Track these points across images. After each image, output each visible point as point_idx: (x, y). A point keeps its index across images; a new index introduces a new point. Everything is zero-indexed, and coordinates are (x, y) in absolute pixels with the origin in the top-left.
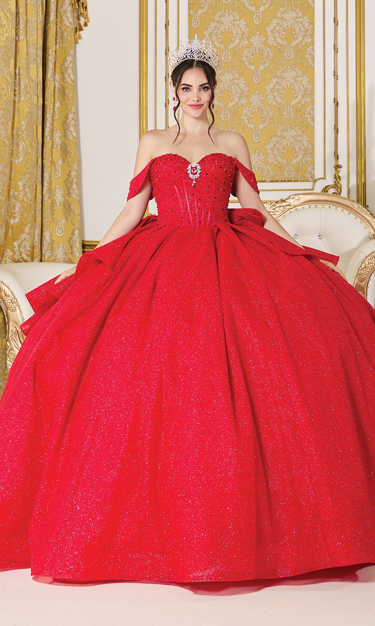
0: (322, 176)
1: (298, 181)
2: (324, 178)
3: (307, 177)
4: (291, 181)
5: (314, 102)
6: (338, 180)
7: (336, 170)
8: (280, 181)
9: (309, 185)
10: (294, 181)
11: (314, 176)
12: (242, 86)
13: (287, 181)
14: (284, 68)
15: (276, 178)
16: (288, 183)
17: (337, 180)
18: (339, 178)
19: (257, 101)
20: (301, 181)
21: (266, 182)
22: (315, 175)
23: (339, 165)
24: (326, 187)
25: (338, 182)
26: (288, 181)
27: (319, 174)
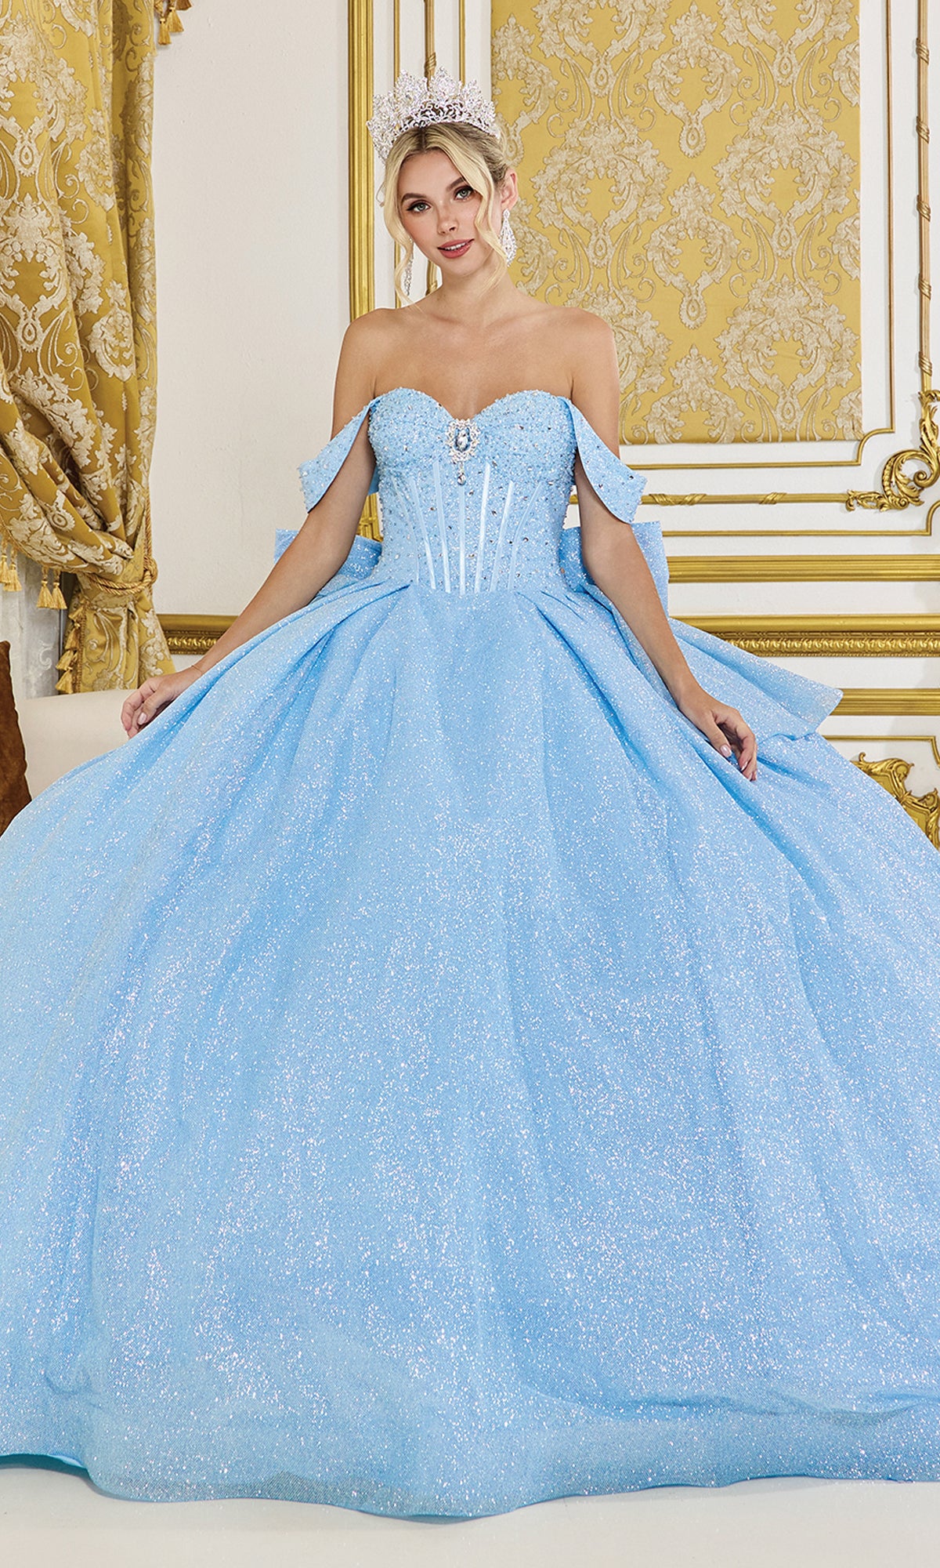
0: (884, 424)
1: (813, 439)
2: (890, 430)
3: (840, 426)
4: (794, 440)
5: (858, 208)
6: (931, 436)
7: (924, 404)
8: (760, 439)
9: (844, 451)
10: (803, 439)
11: (860, 425)
12: (649, 164)
13: (780, 439)
14: (771, 111)
15: (751, 432)
16: (782, 444)
17: (926, 434)
18: (933, 430)
19: (693, 207)
20: (823, 439)
21: (722, 442)
22: (864, 422)
23: (933, 392)
24: (896, 456)
25: (930, 442)
26: (785, 440)
27: (872, 415)
